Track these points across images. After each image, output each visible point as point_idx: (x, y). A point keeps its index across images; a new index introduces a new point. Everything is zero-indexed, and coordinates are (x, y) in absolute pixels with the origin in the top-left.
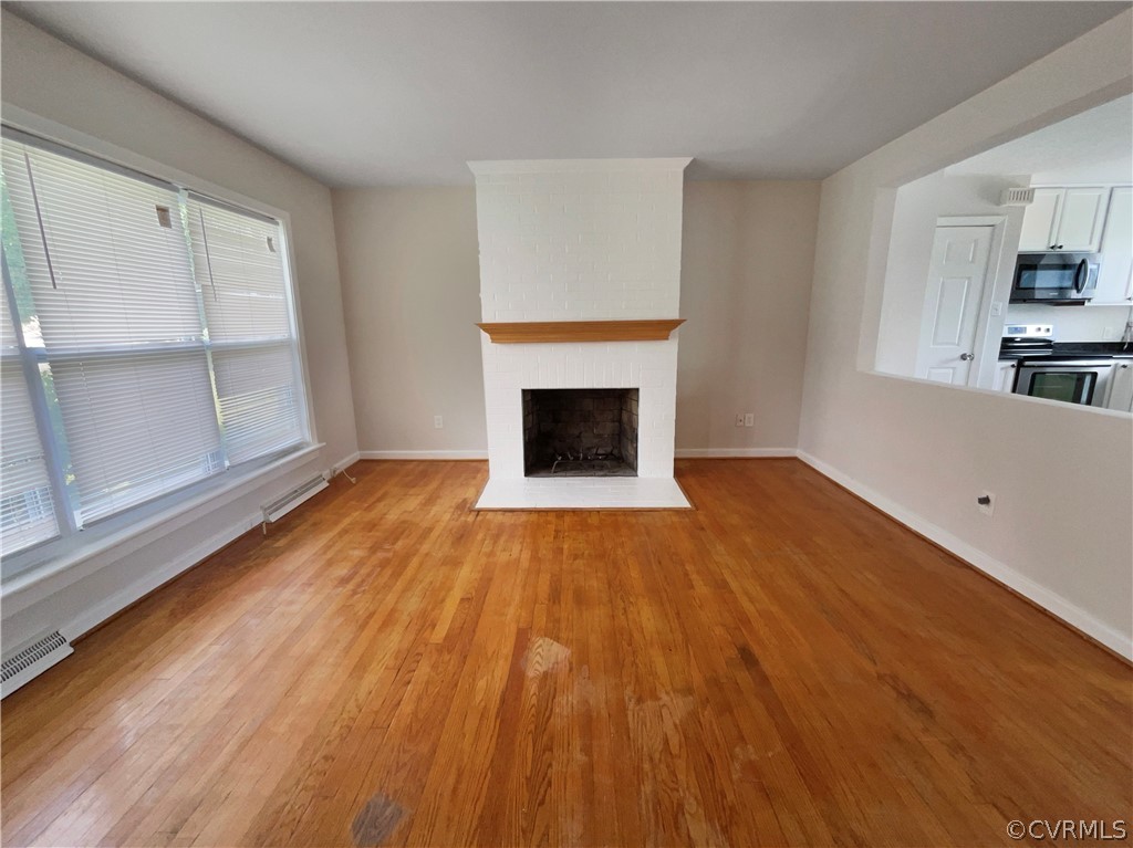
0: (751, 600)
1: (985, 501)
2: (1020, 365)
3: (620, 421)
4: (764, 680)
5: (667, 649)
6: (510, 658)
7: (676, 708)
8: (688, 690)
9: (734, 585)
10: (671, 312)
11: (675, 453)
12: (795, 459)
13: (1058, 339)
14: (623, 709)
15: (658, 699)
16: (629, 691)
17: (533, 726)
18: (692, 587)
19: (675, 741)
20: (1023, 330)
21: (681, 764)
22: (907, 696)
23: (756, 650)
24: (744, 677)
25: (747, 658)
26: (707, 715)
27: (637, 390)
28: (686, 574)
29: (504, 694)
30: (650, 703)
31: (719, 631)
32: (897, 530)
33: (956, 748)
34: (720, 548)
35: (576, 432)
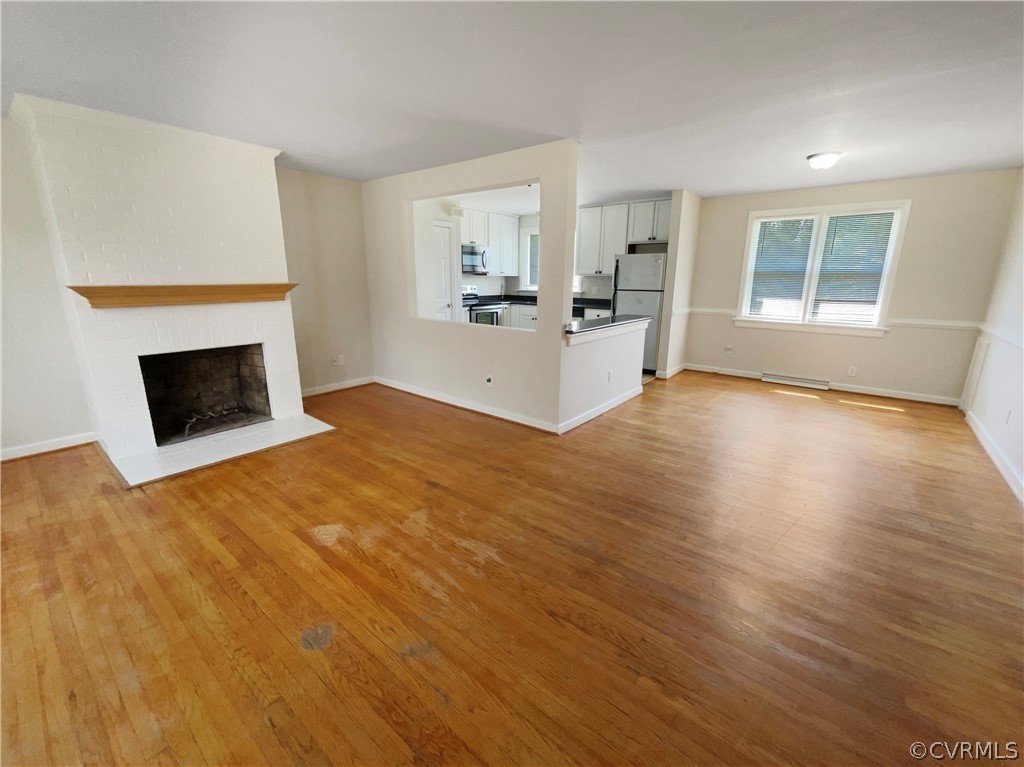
0: (414, 462)
1: (489, 380)
2: (471, 310)
3: (239, 375)
4: (446, 489)
5: (393, 498)
6: (306, 545)
7: (421, 517)
8: (419, 508)
9: (398, 458)
10: (282, 278)
11: (302, 393)
12: (374, 384)
13: (480, 294)
14: (398, 530)
15: (409, 518)
16: (393, 523)
17: (358, 561)
18: (378, 468)
19: (431, 526)
20: (465, 289)
21: (440, 531)
22: (498, 469)
23: (433, 480)
24: (437, 491)
25: (433, 485)
26: (436, 511)
27: (260, 345)
28: (369, 464)
29: (324, 560)
30: (407, 521)
31: (410, 480)
32: (453, 409)
33: (520, 477)
34: (374, 444)
35: (195, 394)
